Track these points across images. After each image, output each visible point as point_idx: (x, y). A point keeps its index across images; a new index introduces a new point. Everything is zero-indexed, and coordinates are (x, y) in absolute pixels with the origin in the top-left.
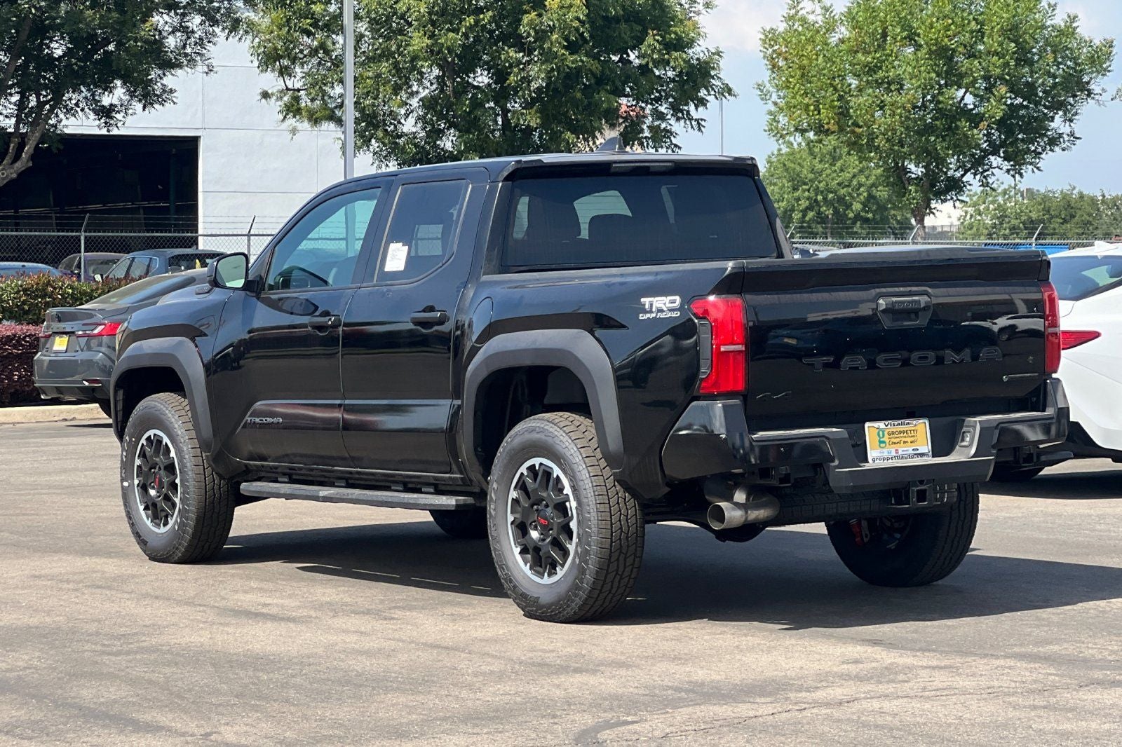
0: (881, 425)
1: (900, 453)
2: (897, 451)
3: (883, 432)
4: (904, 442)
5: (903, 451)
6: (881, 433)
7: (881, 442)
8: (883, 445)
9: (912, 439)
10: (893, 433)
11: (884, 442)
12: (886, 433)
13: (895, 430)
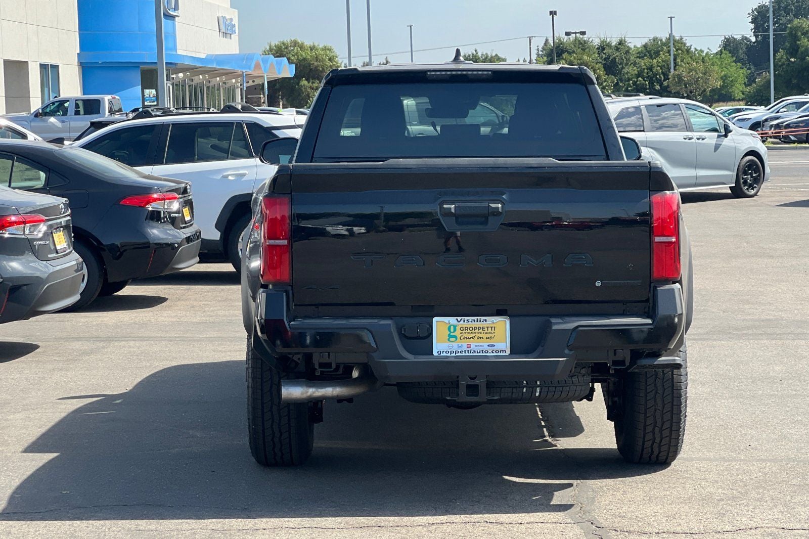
0: (452, 320)
2: (469, 346)
3: (455, 327)
7: (450, 336)
9: (489, 335)
10: (466, 329)
11: (456, 337)
12: (458, 328)
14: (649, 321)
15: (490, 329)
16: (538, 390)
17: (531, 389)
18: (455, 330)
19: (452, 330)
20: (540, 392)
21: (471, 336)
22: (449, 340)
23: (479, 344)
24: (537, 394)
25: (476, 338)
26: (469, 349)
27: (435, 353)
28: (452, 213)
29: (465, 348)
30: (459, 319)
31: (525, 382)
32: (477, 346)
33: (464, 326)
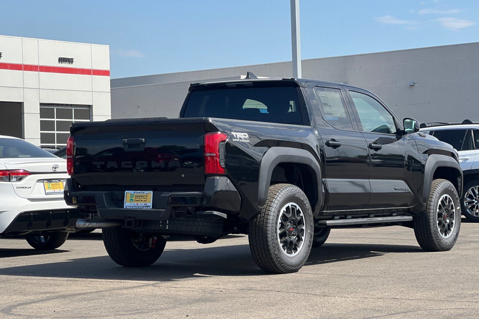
0: (132, 192)
1: (139, 205)
2: (137, 204)
3: (133, 195)
4: (142, 201)
5: (140, 204)
6: (132, 195)
7: (131, 200)
8: (132, 201)
9: (145, 199)
10: (137, 196)
11: (133, 200)
12: (134, 196)
13: (138, 195)
14: (201, 193)
15: (146, 196)
16: (167, 226)
17: (164, 225)
18: (133, 197)
19: (132, 197)
20: (169, 227)
21: (138, 199)
22: (130, 201)
23: (141, 203)
24: (167, 228)
25: (140, 200)
26: (137, 206)
27: (125, 207)
28: (126, 143)
29: (136, 205)
30: (135, 191)
31: (161, 222)
32: (141, 204)
33: (136, 195)
